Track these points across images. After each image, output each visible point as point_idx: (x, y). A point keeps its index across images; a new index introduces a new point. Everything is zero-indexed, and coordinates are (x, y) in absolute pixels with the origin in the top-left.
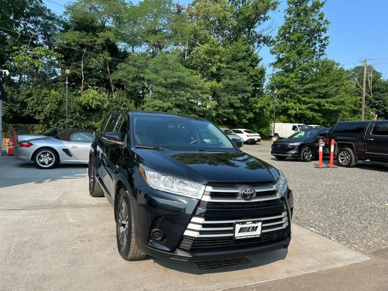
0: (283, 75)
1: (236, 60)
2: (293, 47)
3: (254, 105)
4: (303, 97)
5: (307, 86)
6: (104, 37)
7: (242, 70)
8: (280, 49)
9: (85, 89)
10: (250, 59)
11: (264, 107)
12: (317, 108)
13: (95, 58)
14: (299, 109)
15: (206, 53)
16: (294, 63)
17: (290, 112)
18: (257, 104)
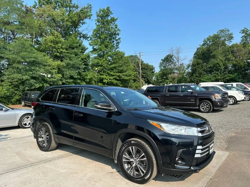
0: (98, 59)
2: (102, 43)
3: (86, 77)
4: (111, 72)
5: (112, 66)
8: (95, 43)
10: (80, 48)
11: (91, 78)
12: (118, 78)
14: (109, 79)
15: (51, 42)
16: (103, 52)
17: (104, 81)
18: (87, 76)
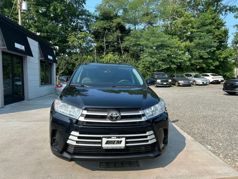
1: (205, 26)
6: (116, 22)
7: (209, 32)
9: (106, 54)
13: (112, 35)
15: (182, 23)
18: (221, 55)
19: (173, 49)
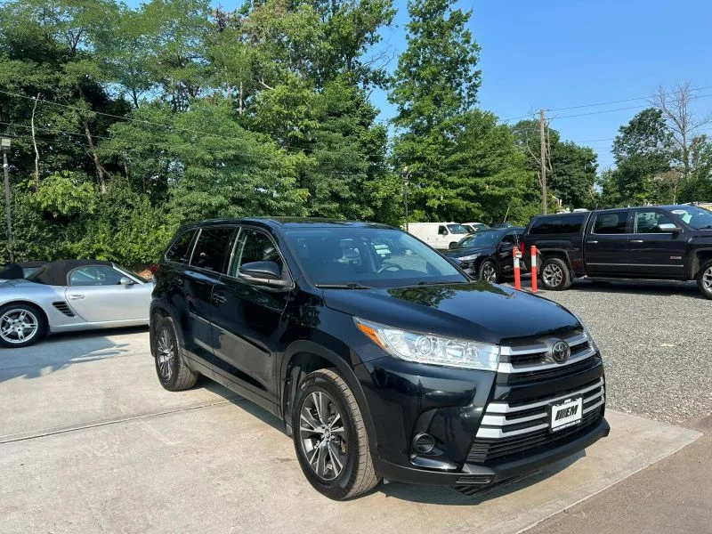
0: (414, 140)
1: (335, 115)
2: (426, 90)
3: (374, 194)
4: (449, 175)
5: (453, 158)
6: (77, 72)
7: (347, 132)
8: (404, 93)
9: (42, 178)
10: (359, 112)
11: (390, 197)
12: (472, 193)
13: (61, 114)
14: (445, 198)
15: (281, 102)
16: (430, 119)
17: (429, 203)
18: (377, 192)
19: (268, 172)
